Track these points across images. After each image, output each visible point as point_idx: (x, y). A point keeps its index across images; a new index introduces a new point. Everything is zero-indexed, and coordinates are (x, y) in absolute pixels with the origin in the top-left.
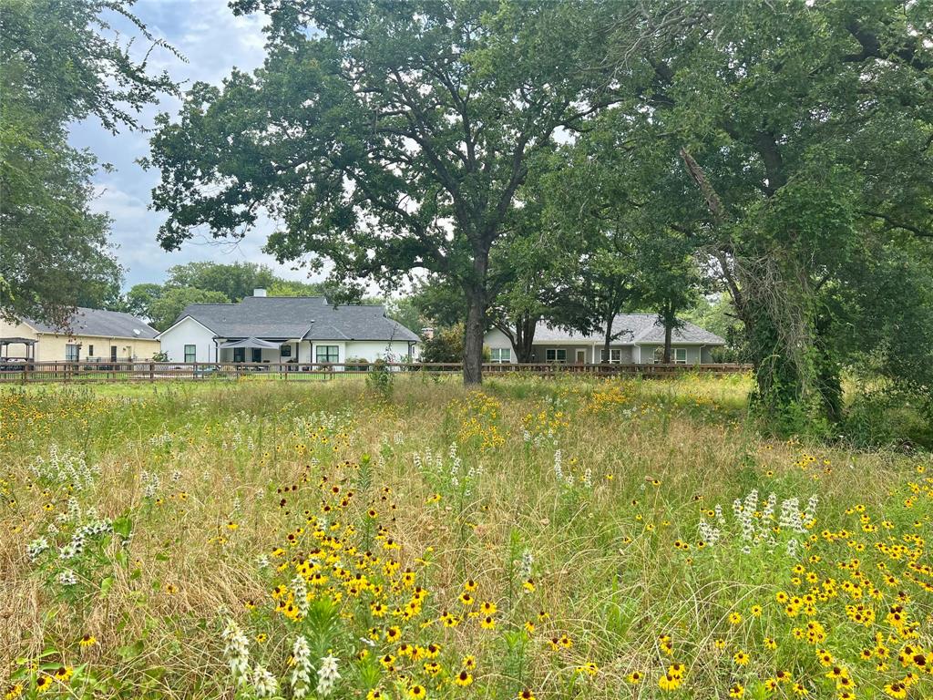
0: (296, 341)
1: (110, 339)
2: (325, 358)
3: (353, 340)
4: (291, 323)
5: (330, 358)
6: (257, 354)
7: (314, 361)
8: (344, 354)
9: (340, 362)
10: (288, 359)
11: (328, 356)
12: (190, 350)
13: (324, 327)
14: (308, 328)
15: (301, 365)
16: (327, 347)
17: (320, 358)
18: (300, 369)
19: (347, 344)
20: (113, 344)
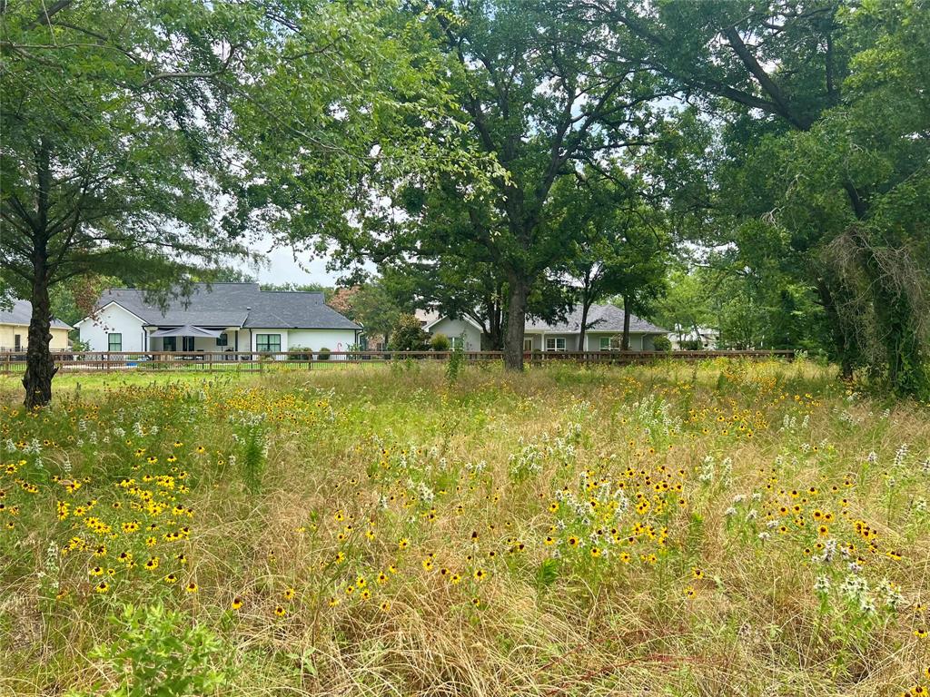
0: (235, 329)
1: (14, 327)
2: (266, 347)
3: (296, 328)
4: (225, 311)
5: (272, 347)
6: (189, 343)
7: (254, 350)
8: (287, 343)
9: (282, 351)
10: (225, 348)
11: (269, 345)
12: (115, 339)
13: (261, 314)
14: (245, 315)
15: (240, 353)
16: (269, 336)
17: (260, 347)
18: (239, 359)
19: (289, 334)
20: (17, 332)
